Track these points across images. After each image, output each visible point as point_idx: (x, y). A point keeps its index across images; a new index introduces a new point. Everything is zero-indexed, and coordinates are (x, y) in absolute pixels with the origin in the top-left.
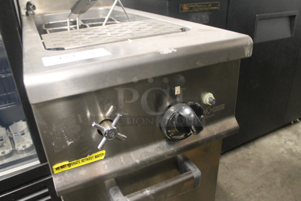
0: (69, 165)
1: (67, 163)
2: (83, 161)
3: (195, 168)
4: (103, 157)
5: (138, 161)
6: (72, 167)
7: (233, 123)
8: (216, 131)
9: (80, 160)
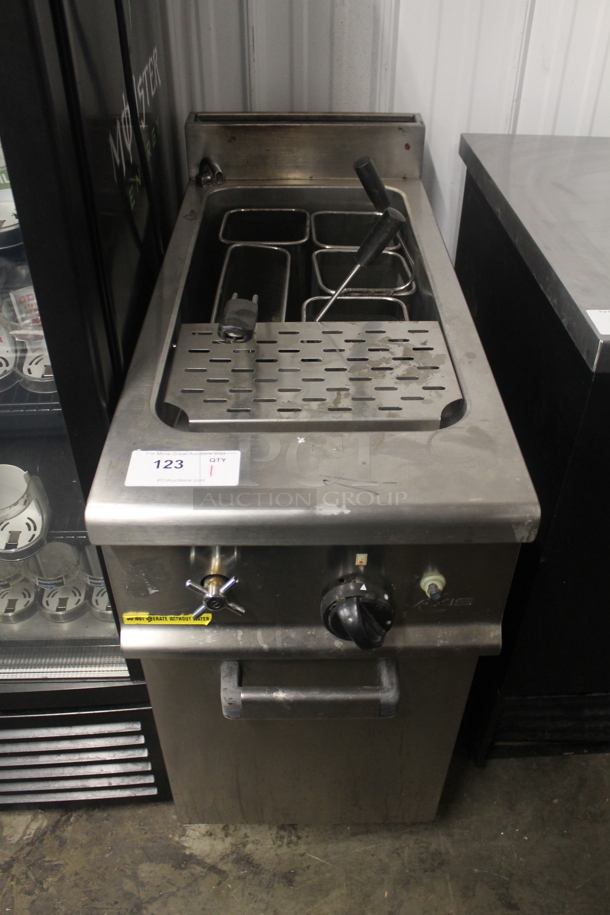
0: (149, 619)
1: (145, 615)
2: (171, 619)
3: (392, 684)
4: (207, 623)
5: (265, 646)
6: (153, 622)
7: (492, 635)
8: (445, 640)
9: (168, 617)
